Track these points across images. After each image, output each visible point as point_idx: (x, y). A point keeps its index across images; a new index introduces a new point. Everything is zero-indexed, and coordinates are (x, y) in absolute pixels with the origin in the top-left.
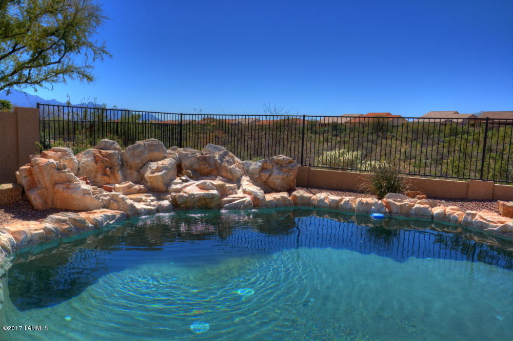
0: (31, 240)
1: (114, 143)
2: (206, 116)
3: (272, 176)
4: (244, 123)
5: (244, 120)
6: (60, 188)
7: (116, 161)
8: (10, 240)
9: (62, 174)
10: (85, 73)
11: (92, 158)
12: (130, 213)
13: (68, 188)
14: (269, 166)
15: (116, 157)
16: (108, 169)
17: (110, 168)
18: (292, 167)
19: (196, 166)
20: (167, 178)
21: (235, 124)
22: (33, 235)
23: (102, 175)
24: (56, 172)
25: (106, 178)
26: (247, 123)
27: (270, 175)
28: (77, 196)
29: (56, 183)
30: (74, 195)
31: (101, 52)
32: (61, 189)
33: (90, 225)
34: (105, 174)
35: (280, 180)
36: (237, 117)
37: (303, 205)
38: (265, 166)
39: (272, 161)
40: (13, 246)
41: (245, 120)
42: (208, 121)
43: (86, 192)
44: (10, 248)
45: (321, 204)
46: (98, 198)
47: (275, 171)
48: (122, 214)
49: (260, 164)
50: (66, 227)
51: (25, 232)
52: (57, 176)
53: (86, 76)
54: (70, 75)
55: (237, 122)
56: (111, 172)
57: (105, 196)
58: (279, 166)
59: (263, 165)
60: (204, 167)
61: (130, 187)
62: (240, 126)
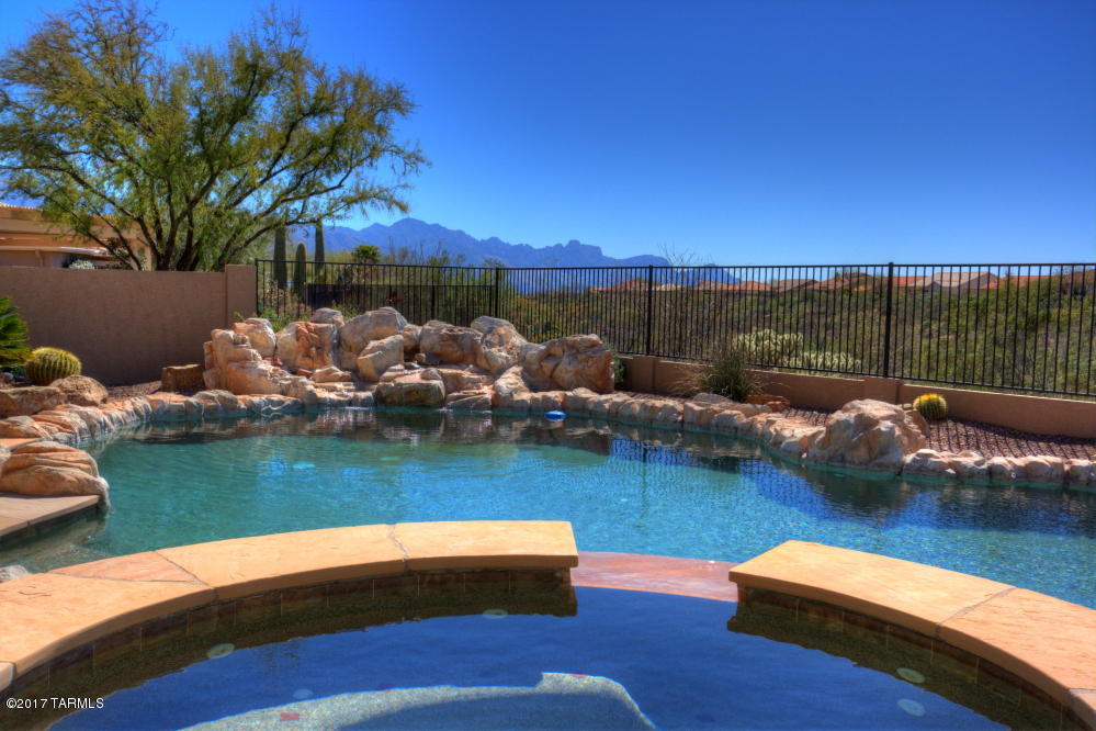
0: (169, 412)
1: (334, 314)
2: (840, 270)
3: (559, 368)
4: (946, 284)
5: (946, 278)
6: (234, 366)
7: (329, 339)
8: (145, 406)
9: (238, 350)
10: (396, 198)
11: (294, 333)
12: (306, 401)
13: (243, 367)
14: (557, 351)
15: (328, 333)
16: (314, 349)
17: (318, 348)
18: (594, 353)
19: (437, 349)
20: (384, 362)
21: (924, 290)
22: (171, 406)
23: (303, 356)
24: (231, 346)
25: (308, 361)
26: (955, 284)
27: (556, 366)
28: (251, 377)
29: (230, 360)
30: (248, 376)
31: (414, 159)
32: (234, 368)
33: (243, 406)
34: (308, 355)
35: (571, 374)
36: (929, 270)
37: (576, 410)
38: (552, 351)
39: (563, 343)
40: (147, 412)
41: (952, 279)
42: (847, 282)
43: (263, 374)
44: (143, 414)
45: (599, 409)
46: (275, 382)
47: (565, 360)
48: (295, 403)
49: (542, 347)
50: (212, 404)
51: (162, 402)
52: (232, 352)
53: (397, 204)
54: (373, 203)
55: (928, 283)
56: (318, 354)
57: (287, 380)
58: (574, 351)
59: (548, 349)
60: (450, 349)
61: (329, 373)
62: (936, 293)
